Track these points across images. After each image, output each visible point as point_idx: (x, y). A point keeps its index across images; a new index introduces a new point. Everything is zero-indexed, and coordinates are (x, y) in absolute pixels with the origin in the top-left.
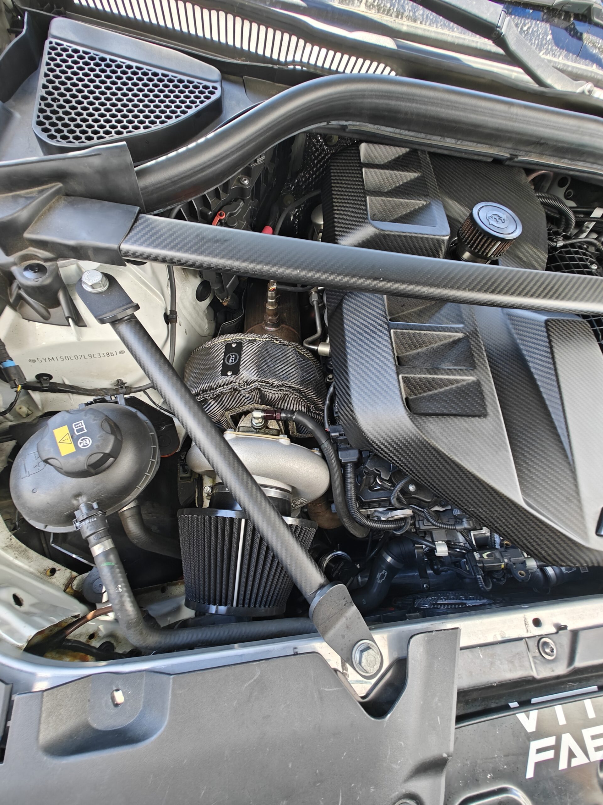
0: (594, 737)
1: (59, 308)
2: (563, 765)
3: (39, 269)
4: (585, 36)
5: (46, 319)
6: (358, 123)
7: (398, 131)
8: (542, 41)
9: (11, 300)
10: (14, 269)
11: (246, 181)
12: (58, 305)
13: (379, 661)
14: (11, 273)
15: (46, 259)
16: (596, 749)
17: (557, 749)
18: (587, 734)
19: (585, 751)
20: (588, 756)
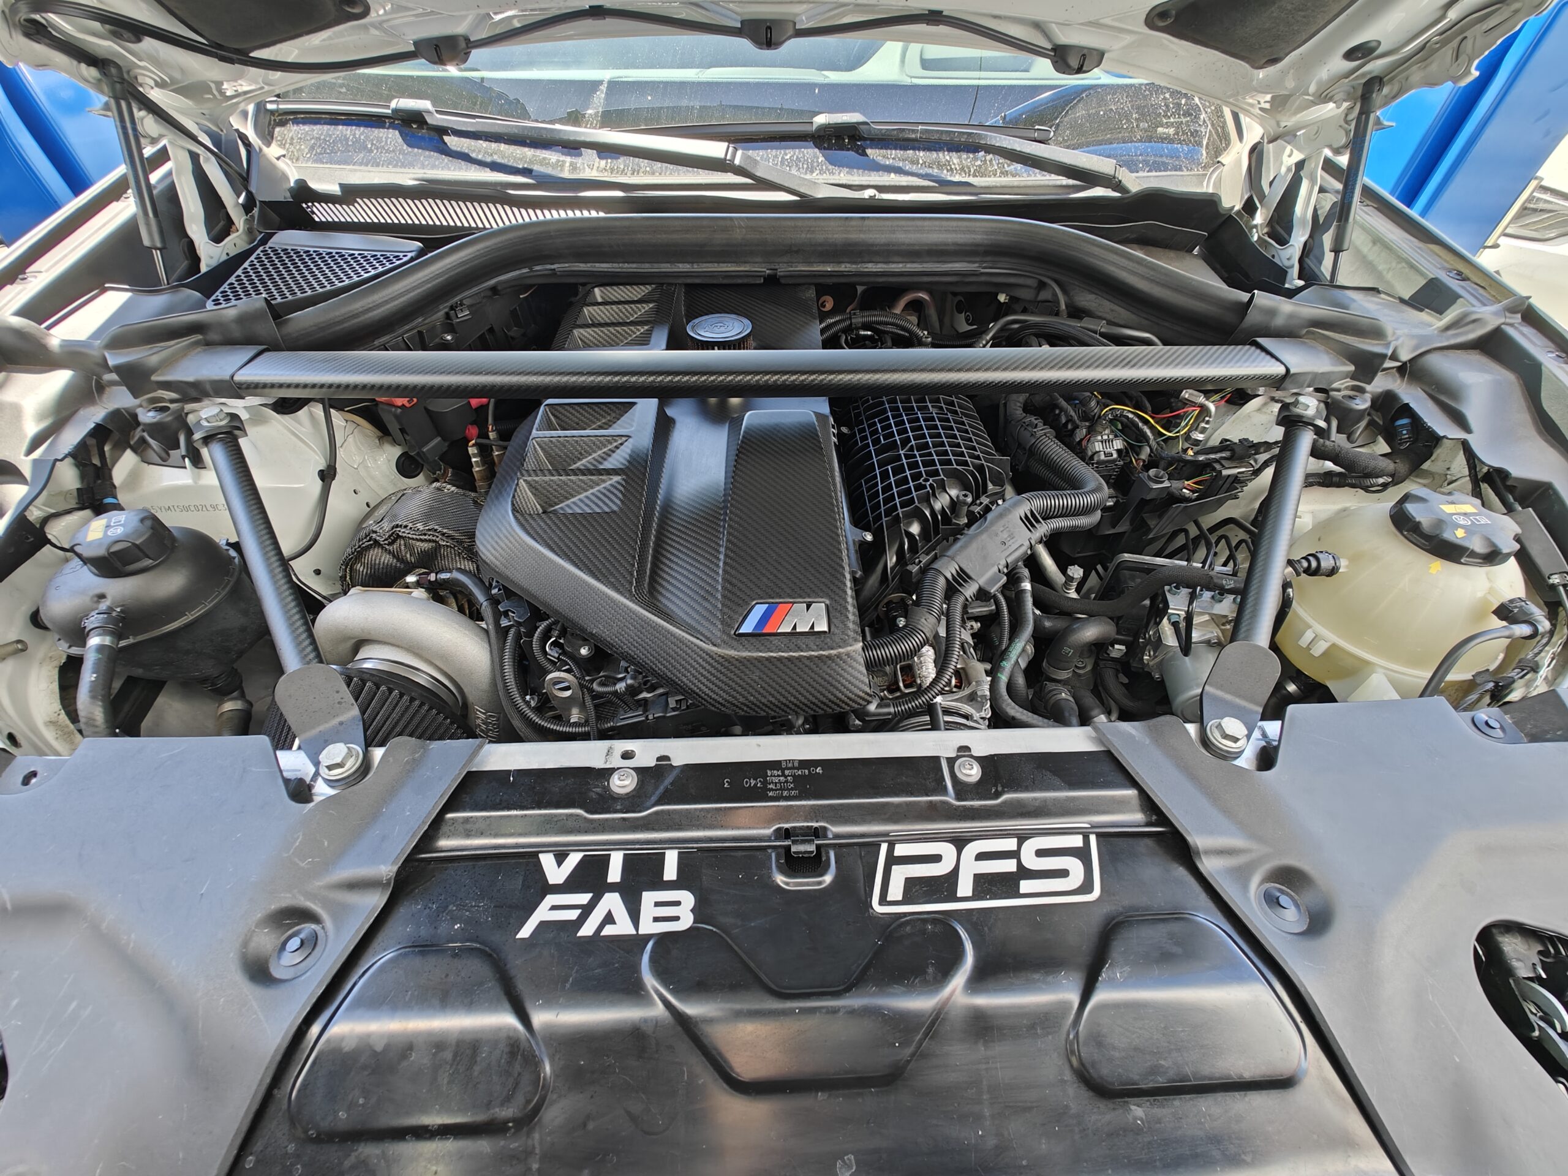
0: (658, 905)
1: (178, 451)
2: (587, 930)
3: (163, 410)
4: (869, 151)
5: (164, 461)
6: (567, 265)
8: (812, 165)
9: (132, 443)
10: (139, 411)
11: (449, 338)
12: (178, 447)
13: (352, 765)
14: (135, 416)
15: (172, 401)
16: (656, 919)
17: (587, 910)
18: (649, 898)
19: (635, 917)
20: (637, 929)
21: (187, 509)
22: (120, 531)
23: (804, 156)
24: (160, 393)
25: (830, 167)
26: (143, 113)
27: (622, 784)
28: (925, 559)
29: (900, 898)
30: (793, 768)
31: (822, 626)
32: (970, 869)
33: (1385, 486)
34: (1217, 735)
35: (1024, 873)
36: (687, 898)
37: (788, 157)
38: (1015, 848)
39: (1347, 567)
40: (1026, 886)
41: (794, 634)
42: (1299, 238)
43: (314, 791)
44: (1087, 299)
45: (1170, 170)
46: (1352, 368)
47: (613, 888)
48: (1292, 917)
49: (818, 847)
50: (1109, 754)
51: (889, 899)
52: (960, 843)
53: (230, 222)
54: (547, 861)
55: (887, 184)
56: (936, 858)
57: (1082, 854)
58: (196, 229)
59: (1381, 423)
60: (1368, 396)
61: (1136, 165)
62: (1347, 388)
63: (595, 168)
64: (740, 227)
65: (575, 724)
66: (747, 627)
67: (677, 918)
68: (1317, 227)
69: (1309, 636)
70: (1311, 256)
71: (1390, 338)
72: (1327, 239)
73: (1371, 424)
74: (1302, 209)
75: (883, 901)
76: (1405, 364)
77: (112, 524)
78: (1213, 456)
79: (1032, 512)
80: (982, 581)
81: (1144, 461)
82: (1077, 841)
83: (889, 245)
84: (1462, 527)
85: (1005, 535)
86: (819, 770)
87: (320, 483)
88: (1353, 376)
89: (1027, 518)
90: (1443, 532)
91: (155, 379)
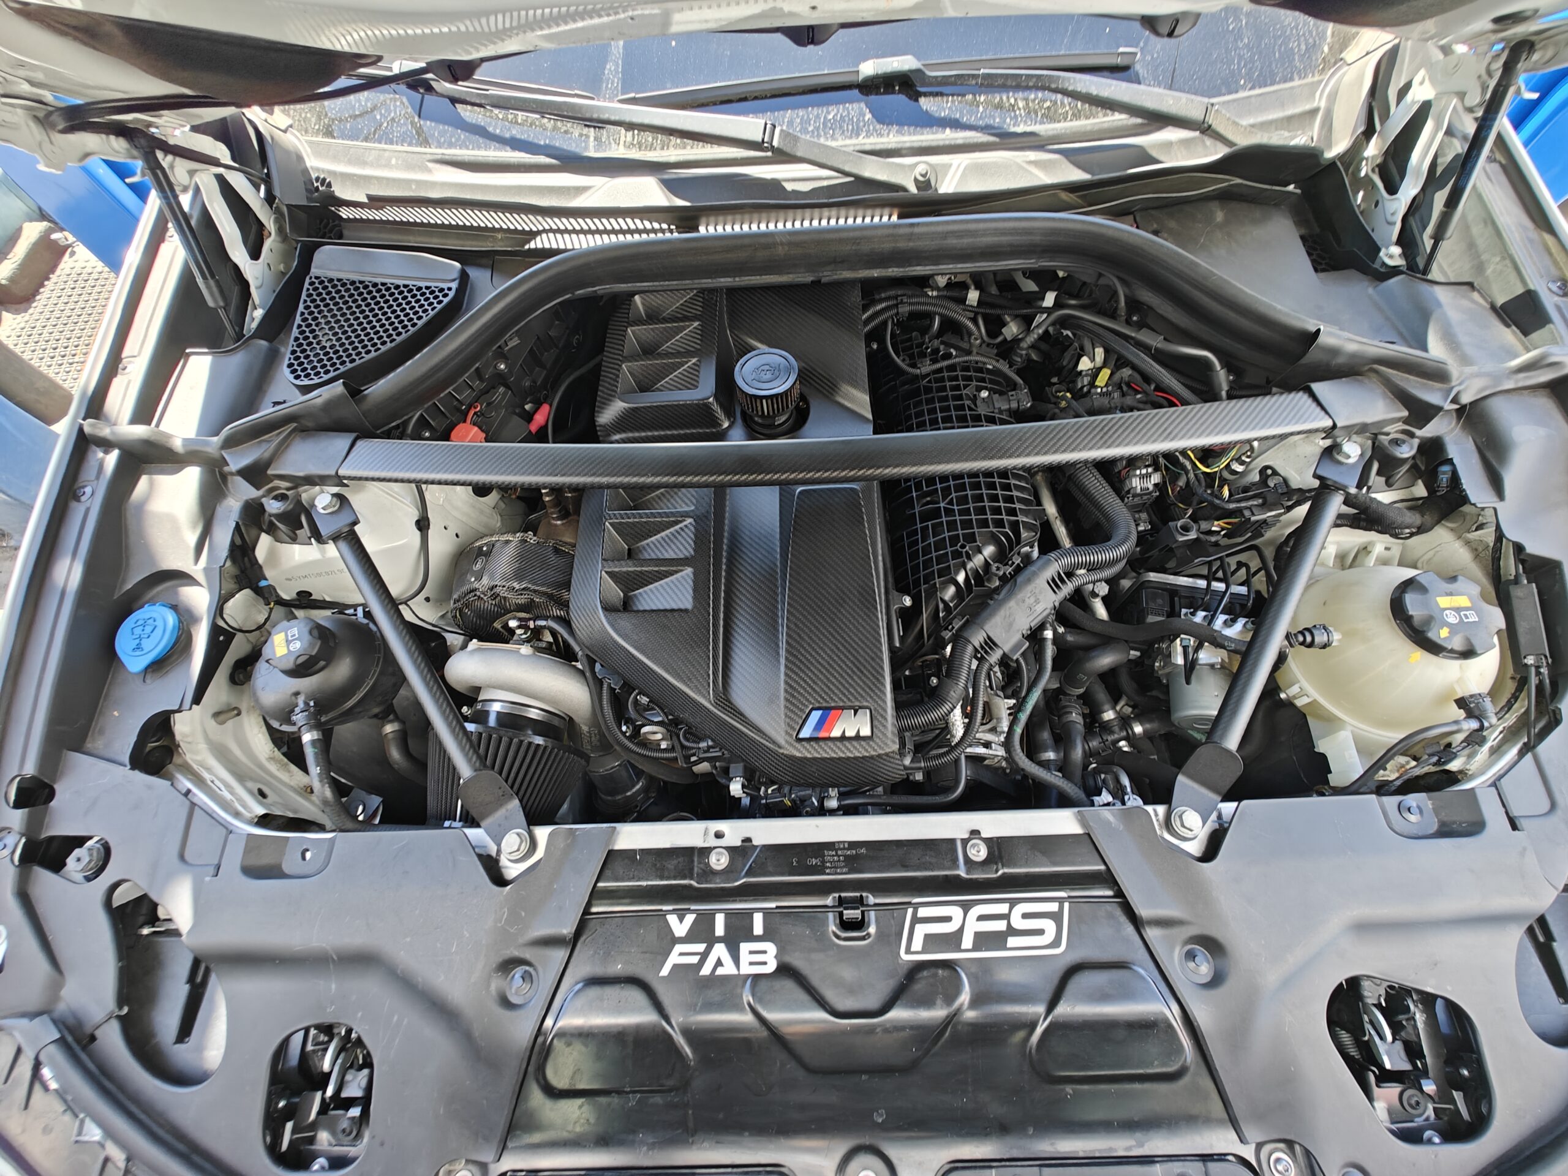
0: (751, 952)
1: (303, 530)
2: (706, 970)
3: (282, 497)
4: (922, 101)
5: (294, 540)
7: (654, 283)
8: (858, 124)
9: (265, 527)
10: (264, 500)
11: (502, 367)
12: (302, 527)
13: (525, 847)
14: (262, 505)
15: (288, 489)
16: (751, 964)
17: (704, 956)
18: (745, 947)
19: (736, 960)
20: (738, 969)
21: (320, 575)
22: (297, 646)
23: (849, 113)
24: (277, 483)
25: (878, 126)
26: (170, 158)
27: (719, 861)
28: (957, 624)
29: (920, 949)
30: (844, 849)
31: (866, 731)
32: (973, 926)
33: (1412, 535)
34: (1178, 823)
35: (1012, 931)
36: (771, 948)
37: (830, 117)
38: (1006, 911)
39: (1339, 641)
40: (1012, 941)
41: (843, 738)
42: (1409, 189)
43: (501, 864)
44: (1147, 296)
45: (1279, 83)
46: (1405, 413)
47: (720, 940)
48: (1204, 969)
49: (863, 913)
50: (1089, 835)
51: (912, 949)
52: (966, 907)
53: (261, 225)
54: (672, 919)
55: (941, 143)
56: (948, 919)
57: (1056, 917)
58: (238, 254)
59: (1423, 468)
60: (1415, 441)
61: (1237, 82)
62: (1396, 432)
63: (622, 143)
64: (782, 244)
65: (665, 750)
66: (806, 733)
67: (765, 963)
68: (1433, 181)
69: (1293, 690)
70: (1417, 216)
71: (1453, 384)
72: (1440, 198)
73: (1414, 467)
74: (1420, 158)
75: (908, 951)
76: (1463, 407)
77: (290, 638)
78: (1243, 504)
79: (1059, 574)
80: (1007, 648)
81: (1181, 487)
82: (1053, 907)
84: (1449, 625)
85: (1032, 600)
86: (863, 851)
87: (418, 533)
88: (1406, 421)
89: (1053, 580)
90: (1429, 630)
91: (270, 472)
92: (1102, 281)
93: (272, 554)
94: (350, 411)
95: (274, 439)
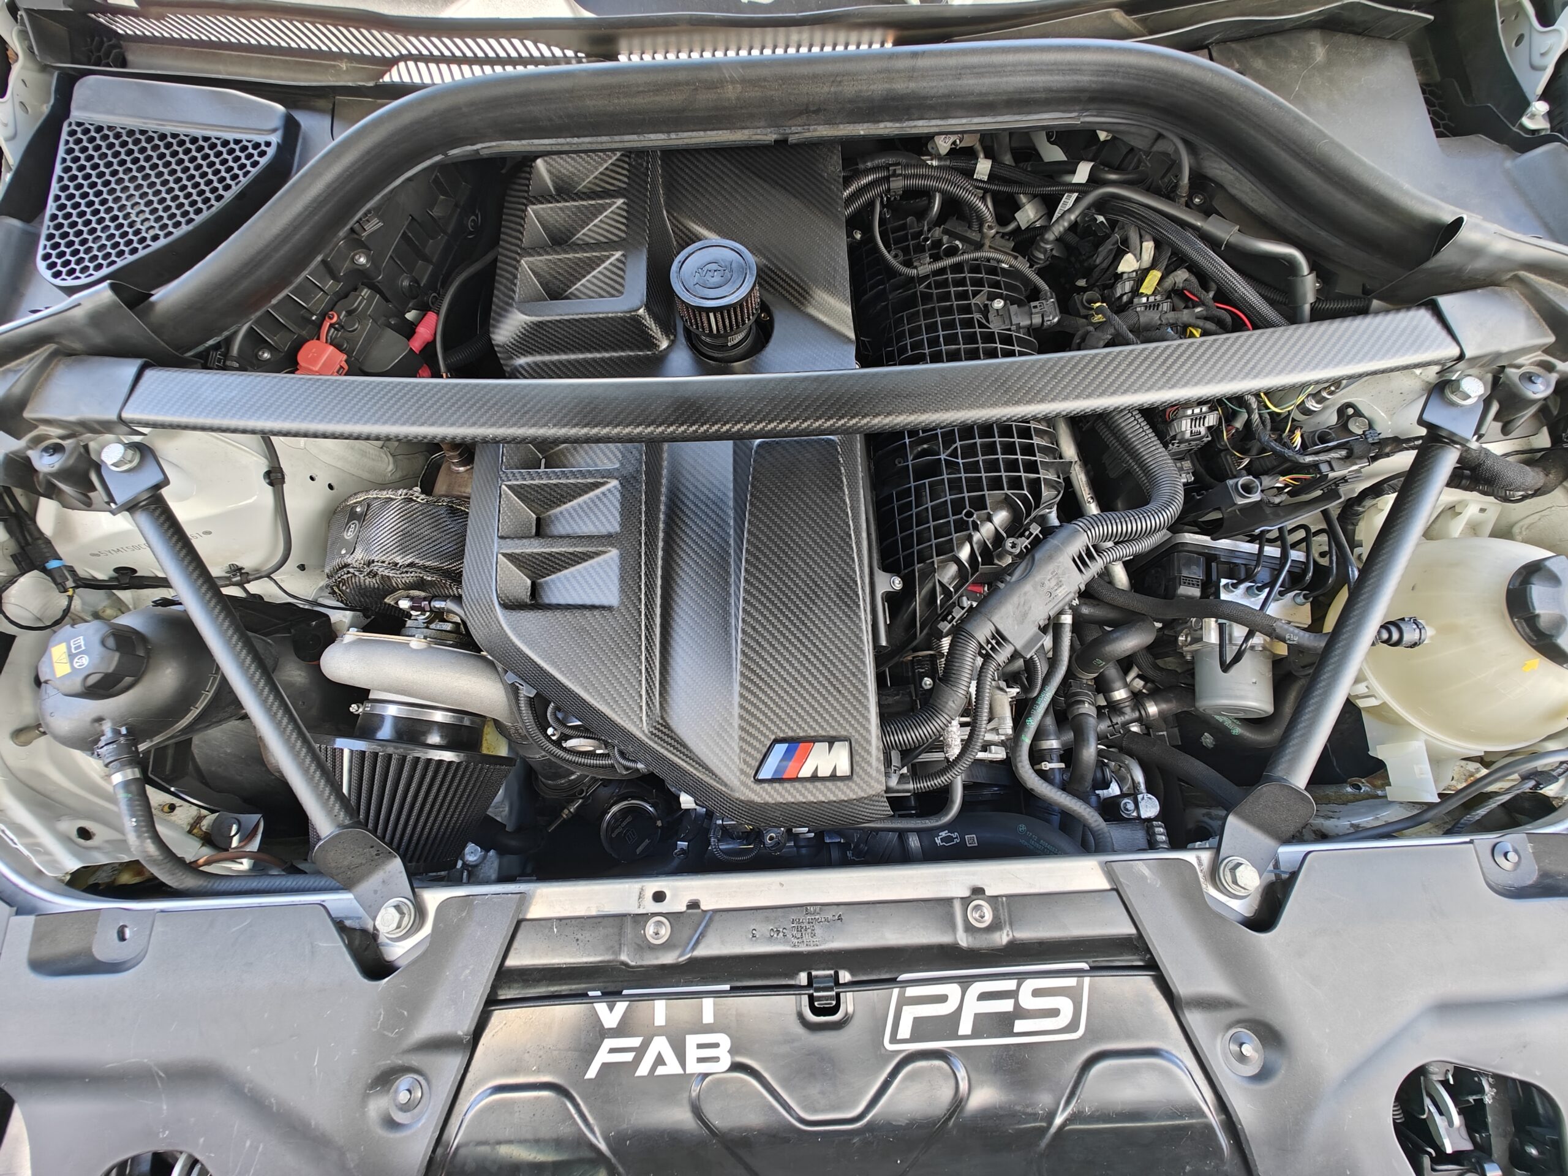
0: (700, 1046)
1: (97, 491)
2: (643, 1070)
3: (57, 449)
5: (88, 505)
6: (494, 144)
7: (561, 141)
9: (42, 489)
10: (31, 454)
11: (362, 260)
12: (94, 489)
13: (409, 920)
14: (28, 460)
15: (63, 438)
16: (700, 1060)
17: (640, 1052)
18: (692, 1041)
19: (682, 1060)
20: (684, 1069)
21: (136, 549)
22: (85, 661)
24: (43, 429)
27: (657, 931)
28: (958, 613)
29: (908, 1036)
30: (815, 913)
31: (844, 769)
32: (973, 1007)
33: (1524, 498)
34: (1229, 878)
35: (1020, 1013)
36: (724, 1041)
38: (1014, 988)
39: (1432, 638)
40: (1020, 1026)
41: (814, 778)
43: (380, 941)
44: (1221, 169)
46: (1551, 339)
47: (660, 1032)
49: (838, 995)
50: (1117, 890)
51: (899, 1037)
52: (965, 983)
54: (600, 1008)
56: (943, 999)
57: (1073, 994)
59: (1555, 413)
60: (1554, 377)
62: (1532, 364)
64: (733, 82)
66: (766, 773)
67: (716, 1059)
69: (1358, 689)
73: (1543, 412)
75: (894, 1040)
77: (74, 651)
78: (1318, 457)
79: (1088, 549)
80: (1019, 643)
81: (1237, 429)
82: (1071, 982)
83: (949, 96)
85: (1053, 582)
87: (270, 488)
88: (1548, 350)
89: (1080, 557)
90: (1559, 634)
91: (27, 414)
92: (1160, 146)
93: (63, 525)
94: (131, 327)
95: (24, 367)
